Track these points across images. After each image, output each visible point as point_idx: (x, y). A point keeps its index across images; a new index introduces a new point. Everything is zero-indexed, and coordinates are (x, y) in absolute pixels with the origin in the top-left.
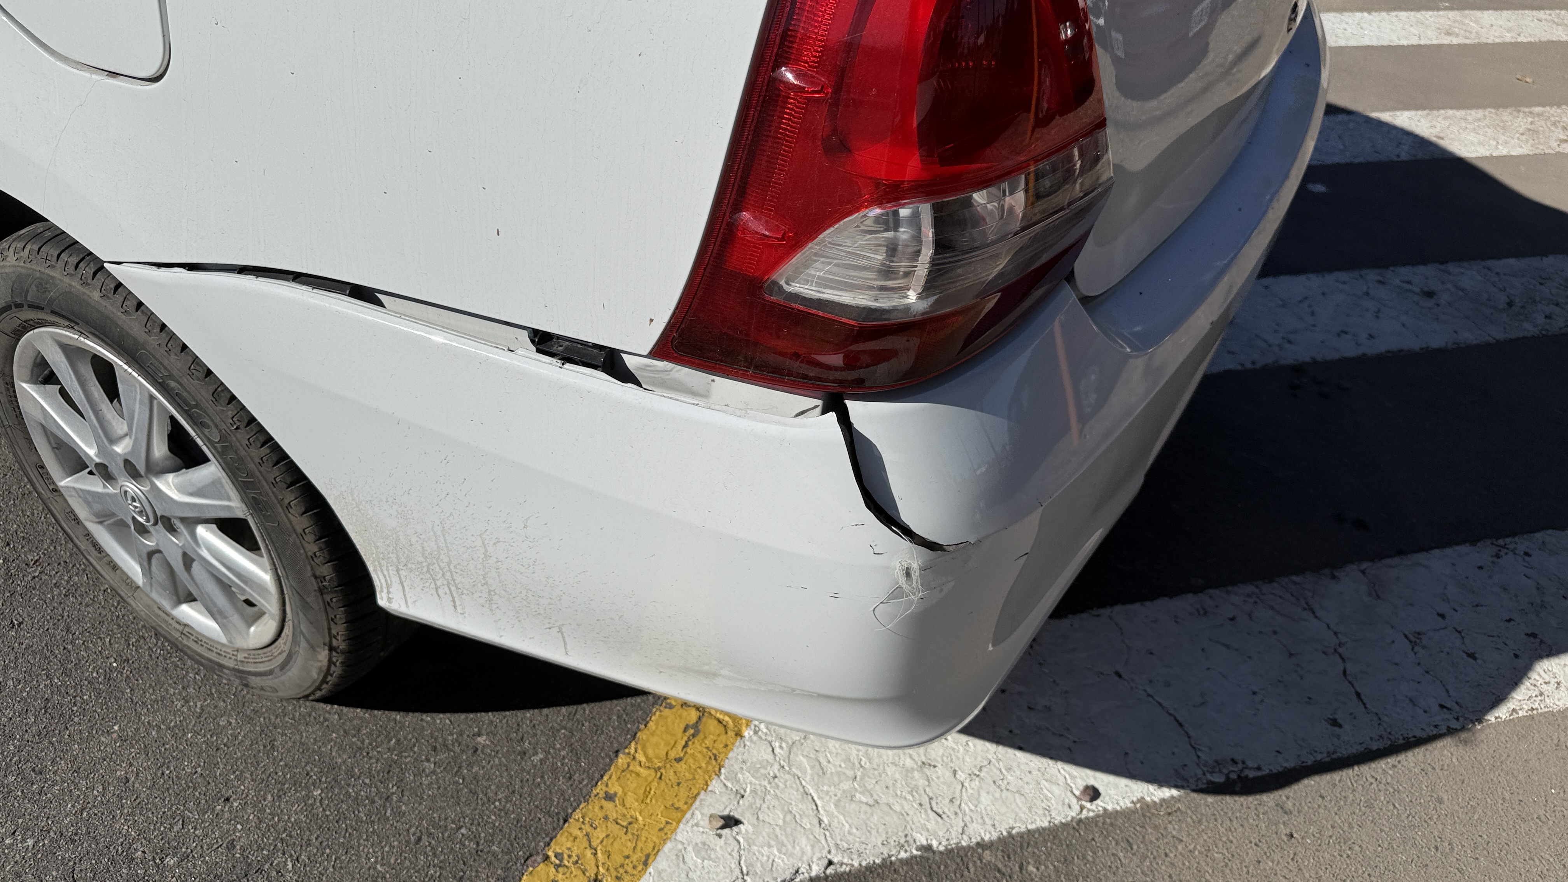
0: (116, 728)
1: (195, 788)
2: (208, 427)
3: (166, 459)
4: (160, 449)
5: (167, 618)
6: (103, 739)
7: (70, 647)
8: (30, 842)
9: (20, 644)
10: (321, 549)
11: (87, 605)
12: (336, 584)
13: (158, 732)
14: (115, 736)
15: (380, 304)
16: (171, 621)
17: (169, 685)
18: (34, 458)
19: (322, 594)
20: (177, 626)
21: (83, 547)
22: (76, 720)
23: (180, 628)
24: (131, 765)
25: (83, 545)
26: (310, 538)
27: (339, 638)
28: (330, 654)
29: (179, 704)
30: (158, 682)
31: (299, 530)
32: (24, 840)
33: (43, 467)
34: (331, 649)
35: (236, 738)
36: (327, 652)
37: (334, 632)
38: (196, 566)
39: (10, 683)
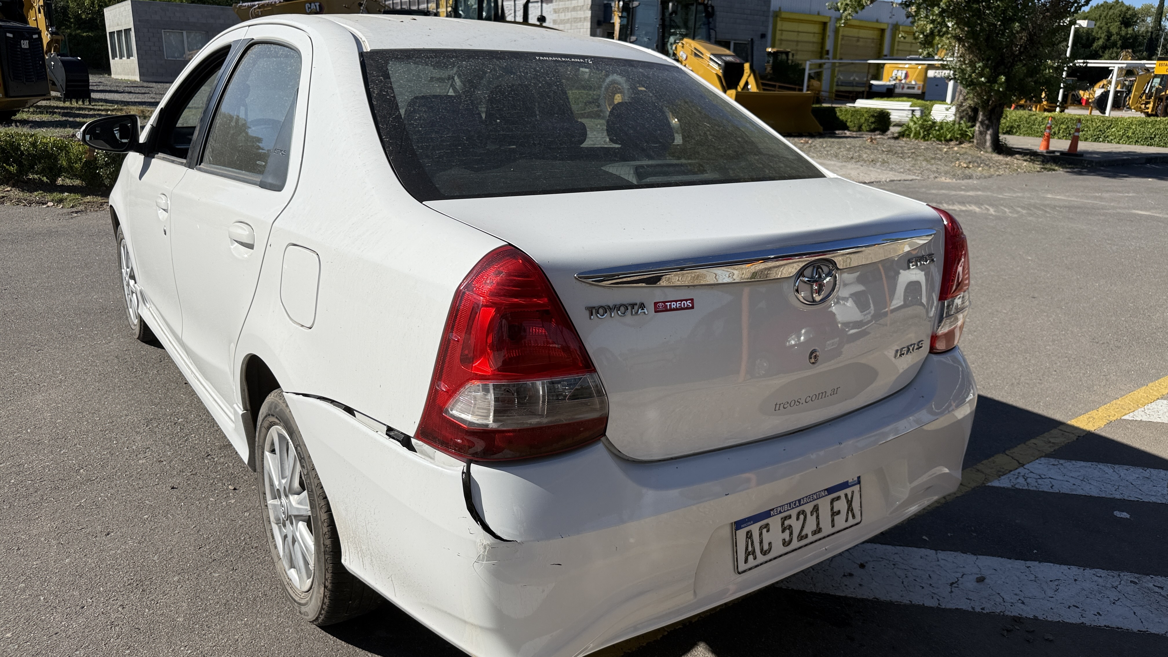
0: (246, 619)
1: (259, 652)
2: (304, 468)
3: (297, 488)
4: (296, 484)
5: (286, 575)
6: (238, 622)
7: (248, 583)
8: (189, 651)
9: (232, 577)
10: (328, 531)
11: (265, 569)
12: (331, 550)
13: (260, 626)
14: (243, 622)
15: (355, 416)
16: (286, 577)
17: (276, 609)
18: (263, 489)
19: (325, 554)
20: (287, 579)
21: (268, 535)
22: (233, 611)
23: (288, 580)
24: (242, 635)
25: (269, 535)
26: (325, 524)
27: (328, 581)
28: (324, 590)
29: (274, 618)
30: (272, 607)
31: (323, 520)
32: (187, 650)
33: (265, 494)
34: (325, 587)
35: (287, 638)
36: (323, 588)
37: (327, 577)
38: (296, 543)
39: (219, 591)
